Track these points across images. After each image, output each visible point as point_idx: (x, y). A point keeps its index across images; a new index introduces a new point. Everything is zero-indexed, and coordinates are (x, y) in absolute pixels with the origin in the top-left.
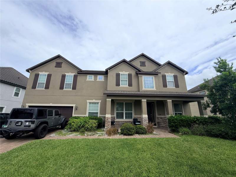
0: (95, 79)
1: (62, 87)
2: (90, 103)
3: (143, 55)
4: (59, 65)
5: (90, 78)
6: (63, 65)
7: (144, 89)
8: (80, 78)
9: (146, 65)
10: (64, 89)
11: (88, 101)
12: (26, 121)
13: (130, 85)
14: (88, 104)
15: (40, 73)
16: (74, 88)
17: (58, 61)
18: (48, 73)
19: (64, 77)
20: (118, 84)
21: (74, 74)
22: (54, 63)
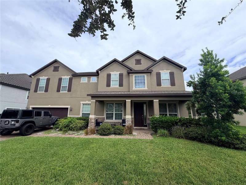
0: (89, 81)
1: (58, 90)
2: (84, 104)
3: (138, 53)
4: (56, 69)
5: (84, 80)
6: (60, 69)
7: (134, 89)
8: (75, 81)
9: (142, 62)
10: (61, 92)
11: (82, 102)
12: (12, 121)
13: (121, 85)
14: (82, 105)
15: (41, 78)
16: (69, 90)
17: (56, 65)
18: (47, 77)
19: (60, 80)
20: (108, 85)
21: (69, 77)
22: (52, 68)
